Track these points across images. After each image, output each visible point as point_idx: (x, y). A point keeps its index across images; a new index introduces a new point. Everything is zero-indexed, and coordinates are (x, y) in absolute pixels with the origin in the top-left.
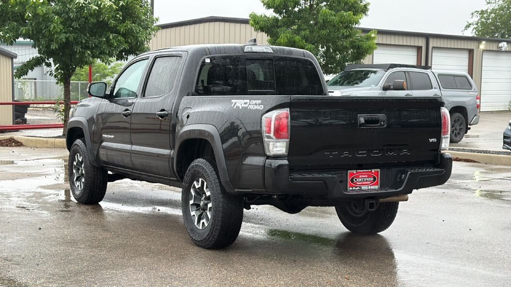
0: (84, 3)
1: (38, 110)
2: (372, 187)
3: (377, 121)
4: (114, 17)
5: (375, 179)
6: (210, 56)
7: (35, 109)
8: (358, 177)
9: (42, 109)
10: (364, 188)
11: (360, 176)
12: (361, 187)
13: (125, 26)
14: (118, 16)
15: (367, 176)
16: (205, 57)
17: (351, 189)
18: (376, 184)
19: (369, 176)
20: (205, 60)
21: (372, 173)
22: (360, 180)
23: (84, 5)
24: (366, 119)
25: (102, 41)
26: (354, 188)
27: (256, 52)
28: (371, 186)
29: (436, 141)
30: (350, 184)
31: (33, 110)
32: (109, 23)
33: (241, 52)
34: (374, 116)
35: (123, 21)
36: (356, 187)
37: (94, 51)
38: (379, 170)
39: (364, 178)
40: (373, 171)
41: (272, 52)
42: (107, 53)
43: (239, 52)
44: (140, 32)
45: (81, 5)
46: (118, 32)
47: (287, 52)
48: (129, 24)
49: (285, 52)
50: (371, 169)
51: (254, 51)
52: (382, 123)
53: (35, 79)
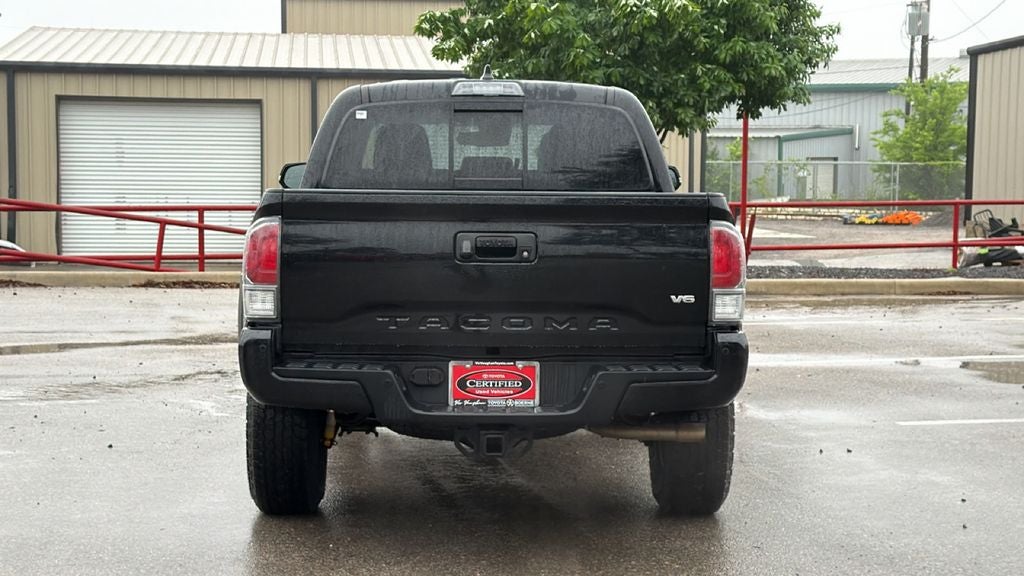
0: (635, 5)
1: (814, 220)
2: (516, 403)
3: (510, 251)
4: (708, 32)
5: (526, 384)
6: (368, 105)
7: (808, 218)
8: (479, 376)
9: (821, 218)
10: (493, 402)
11: (485, 376)
12: (486, 401)
13: (731, 48)
14: (716, 27)
15: (503, 376)
16: (359, 107)
17: (457, 402)
18: (531, 396)
19: (509, 377)
20: (354, 114)
21: (518, 370)
22: (485, 384)
23: (635, 9)
24: (479, 245)
25: (677, 80)
26: (466, 402)
27: (482, 96)
28: (514, 399)
29: (693, 300)
30: (455, 392)
31: (805, 220)
32: (696, 43)
33: (445, 95)
34: (499, 239)
35: (728, 37)
36: (475, 400)
37: (663, 101)
38: (537, 364)
39: (495, 379)
40: (520, 366)
41: (522, 94)
42: (691, 103)
43: (440, 97)
44: (770, 59)
45: (629, 9)
46: (715, 61)
47: (561, 92)
48: (738, 45)
49: (558, 95)
50: (514, 360)
51: (476, 93)
52: (525, 254)
53: (836, 159)
